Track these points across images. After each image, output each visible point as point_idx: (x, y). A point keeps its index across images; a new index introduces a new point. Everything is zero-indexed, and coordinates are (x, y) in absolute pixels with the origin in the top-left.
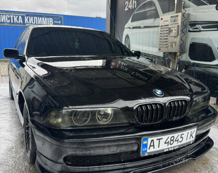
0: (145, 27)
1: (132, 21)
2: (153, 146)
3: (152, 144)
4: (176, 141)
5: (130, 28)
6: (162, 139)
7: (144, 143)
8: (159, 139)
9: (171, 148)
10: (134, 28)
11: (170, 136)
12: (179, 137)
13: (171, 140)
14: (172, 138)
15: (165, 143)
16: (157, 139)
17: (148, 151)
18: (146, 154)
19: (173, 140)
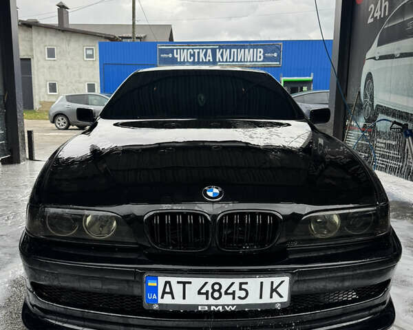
0: (403, 55)
1: (379, 45)
2: (171, 293)
3: (168, 290)
4: (226, 293)
5: (374, 58)
6: (190, 283)
7: (149, 284)
8: (184, 283)
9: (217, 306)
10: (382, 58)
11: (211, 281)
12: (236, 287)
13: (214, 291)
14: (217, 287)
15: (199, 293)
16: (178, 282)
17: (160, 301)
18: (156, 307)
19: (219, 291)
